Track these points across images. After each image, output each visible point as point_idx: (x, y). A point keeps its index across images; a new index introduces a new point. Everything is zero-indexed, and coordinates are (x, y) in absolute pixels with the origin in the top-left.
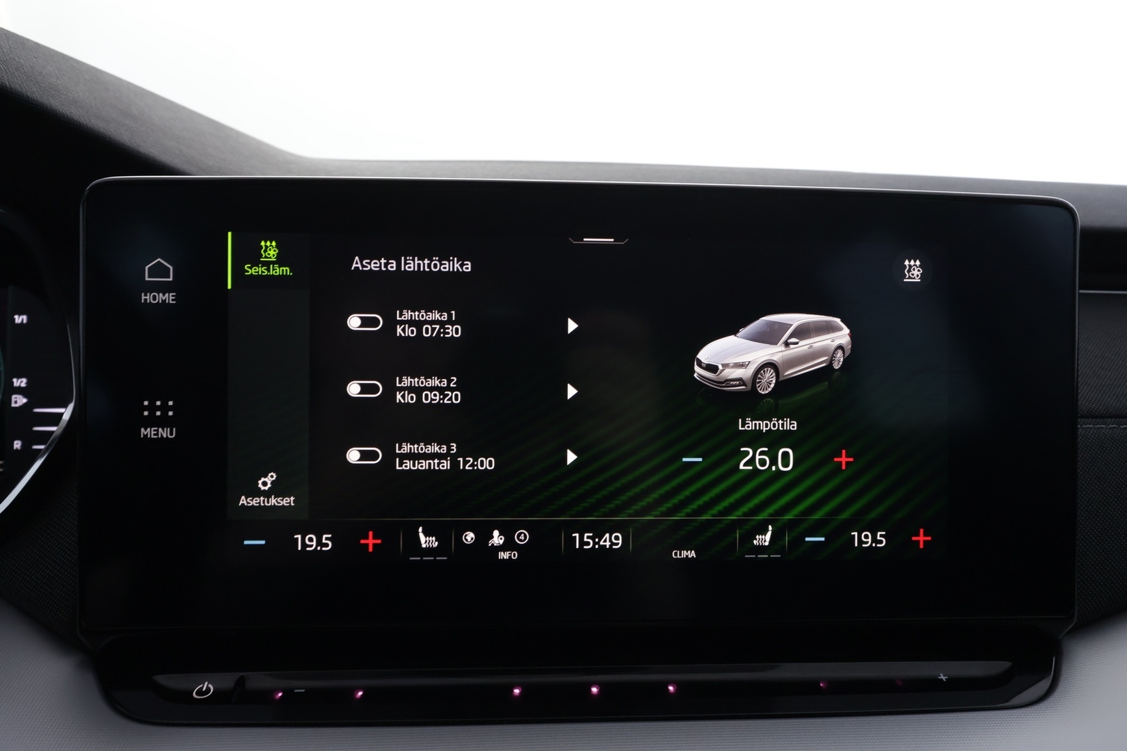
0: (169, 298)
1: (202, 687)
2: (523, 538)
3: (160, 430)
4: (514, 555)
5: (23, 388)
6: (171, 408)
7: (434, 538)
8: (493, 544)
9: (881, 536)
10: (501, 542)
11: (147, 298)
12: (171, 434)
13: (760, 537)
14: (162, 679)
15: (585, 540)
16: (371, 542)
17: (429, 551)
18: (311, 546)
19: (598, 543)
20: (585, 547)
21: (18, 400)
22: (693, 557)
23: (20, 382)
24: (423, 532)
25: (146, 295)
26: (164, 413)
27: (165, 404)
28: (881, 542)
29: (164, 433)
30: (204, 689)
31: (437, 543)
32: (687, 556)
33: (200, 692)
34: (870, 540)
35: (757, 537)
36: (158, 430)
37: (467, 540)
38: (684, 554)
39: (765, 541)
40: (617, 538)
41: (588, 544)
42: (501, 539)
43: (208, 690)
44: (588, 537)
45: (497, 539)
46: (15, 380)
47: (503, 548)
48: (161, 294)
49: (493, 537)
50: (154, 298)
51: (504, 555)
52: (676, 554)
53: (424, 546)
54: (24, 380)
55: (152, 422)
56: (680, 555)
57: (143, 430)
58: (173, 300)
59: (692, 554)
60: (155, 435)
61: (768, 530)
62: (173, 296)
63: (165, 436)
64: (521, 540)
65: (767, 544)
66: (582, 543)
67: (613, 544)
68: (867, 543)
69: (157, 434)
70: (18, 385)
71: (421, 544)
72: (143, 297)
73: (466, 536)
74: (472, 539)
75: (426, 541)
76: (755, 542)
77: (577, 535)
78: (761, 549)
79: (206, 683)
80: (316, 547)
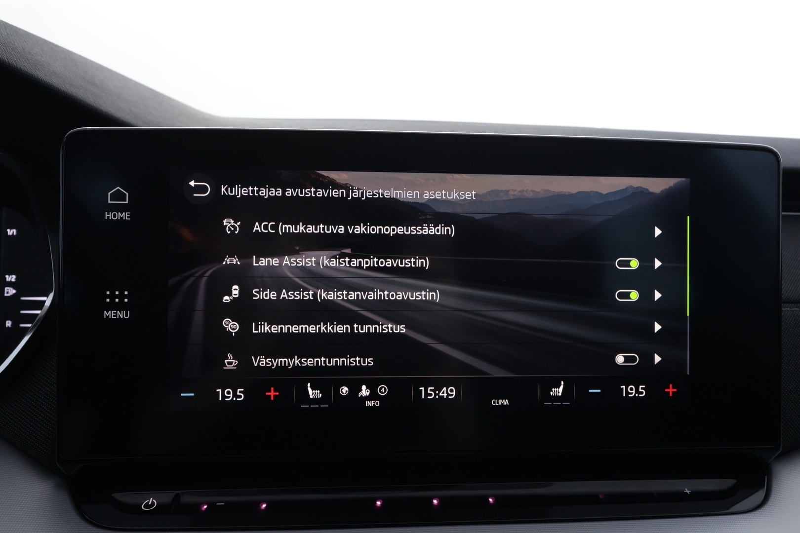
0: (126, 216)
1: (149, 502)
2: (383, 391)
3: (118, 312)
4: (377, 403)
5: (13, 282)
6: (126, 297)
7: (319, 391)
8: (362, 395)
9: (642, 388)
10: (368, 394)
11: (109, 216)
12: (127, 316)
13: (555, 389)
14: (118, 496)
15: (429, 392)
16: (272, 394)
17: (315, 400)
18: (229, 397)
19: (438, 394)
20: (429, 397)
21: (9, 291)
22: (507, 404)
23: (11, 278)
24: (310, 387)
25: (108, 214)
26: (121, 300)
27: (122, 293)
28: (642, 393)
29: (121, 315)
30: (150, 503)
31: (321, 395)
32: (502, 404)
33: (147, 506)
34: (634, 392)
35: (553, 389)
36: (116, 313)
37: (342, 392)
38: (501, 402)
39: (559, 392)
40: (452, 391)
41: (431, 395)
42: (368, 391)
43: (153, 503)
44: (431, 390)
45: (365, 391)
46: (7, 276)
47: (369, 398)
48: (119, 213)
49: (362, 390)
50: (115, 216)
51: (370, 404)
52: (494, 402)
53: (311, 397)
54: (14, 277)
55: (113, 306)
56: (498, 403)
57: (105, 312)
58: (128, 217)
59: (506, 402)
60: (114, 316)
61: (561, 385)
62: (128, 214)
63: (122, 317)
64: (382, 393)
65: (560, 394)
66: (427, 394)
67: (448, 395)
68: (632, 393)
69: (116, 316)
70: (9, 280)
71: (309, 396)
72: (106, 215)
73: (342, 389)
74: (346, 392)
75: (313, 393)
76: (551, 393)
77: (423, 388)
78: (556, 398)
79: (151, 499)
80: (233, 398)
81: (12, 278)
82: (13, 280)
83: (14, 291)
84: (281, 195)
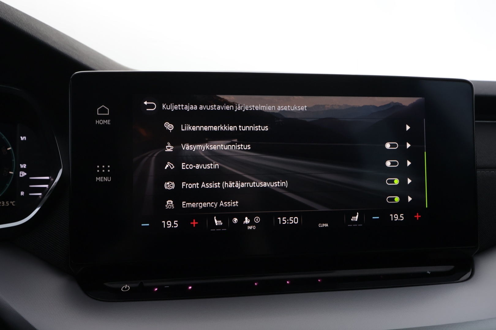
0: (108, 122)
1: (125, 287)
2: (258, 220)
3: (104, 178)
4: (254, 227)
6: (109, 169)
7: (221, 221)
8: (245, 223)
9: (402, 216)
10: (249, 222)
11: (98, 122)
12: (109, 180)
13: (354, 217)
14: (107, 284)
15: (283, 220)
16: (194, 223)
17: (219, 226)
18: (169, 226)
19: (289, 221)
20: (283, 223)
21: (23, 174)
22: (327, 226)
24: (216, 219)
26: (106, 171)
27: (106, 167)
28: (402, 218)
29: (106, 179)
30: (126, 288)
31: (222, 223)
32: (325, 226)
33: (124, 289)
34: (397, 218)
35: (353, 217)
36: (103, 178)
37: (234, 222)
38: (324, 225)
39: (356, 219)
40: (296, 219)
41: (284, 222)
42: (249, 221)
43: (127, 288)
44: (284, 219)
45: (247, 221)
46: (21, 165)
47: (249, 224)
48: (104, 121)
49: (245, 220)
50: (101, 122)
51: (250, 228)
52: (320, 225)
53: (217, 224)
55: (101, 174)
57: (97, 178)
58: (109, 123)
59: (327, 225)
60: (102, 180)
61: (357, 215)
62: (109, 121)
63: (106, 180)
64: (257, 221)
65: (356, 220)
66: (282, 222)
69: (103, 180)
70: (22, 167)
71: (215, 224)
72: (96, 122)
73: (234, 220)
74: (237, 221)
75: (217, 222)
76: (352, 219)
77: (280, 218)
78: (354, 222)
79: (126, 285)
80: (171, 226)
81: (24, 166)
82: (25, 167)
83: (25, 174)
84: (196, 109)
